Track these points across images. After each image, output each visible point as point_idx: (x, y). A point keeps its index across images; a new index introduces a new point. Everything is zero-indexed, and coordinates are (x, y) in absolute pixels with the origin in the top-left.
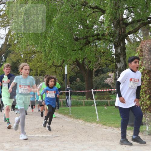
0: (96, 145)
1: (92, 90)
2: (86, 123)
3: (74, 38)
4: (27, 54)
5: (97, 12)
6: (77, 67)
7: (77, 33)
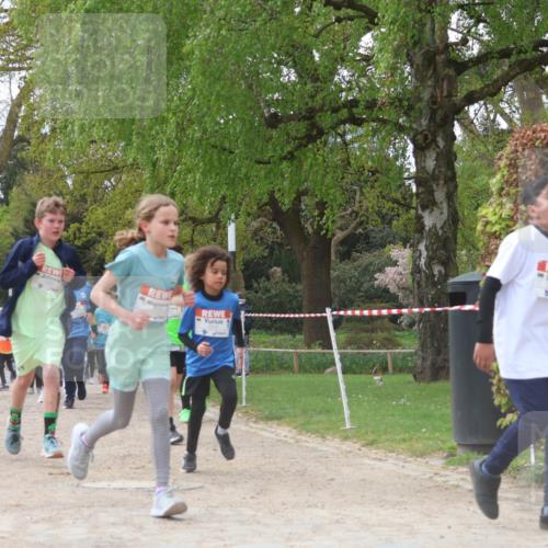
0: (337, 521)
1: (328, 313)
2: (303, 438)
3: (262, 115)
4: (87, 174)
5: (351, 19)
6: (275, 225)
7: (276, 95)
